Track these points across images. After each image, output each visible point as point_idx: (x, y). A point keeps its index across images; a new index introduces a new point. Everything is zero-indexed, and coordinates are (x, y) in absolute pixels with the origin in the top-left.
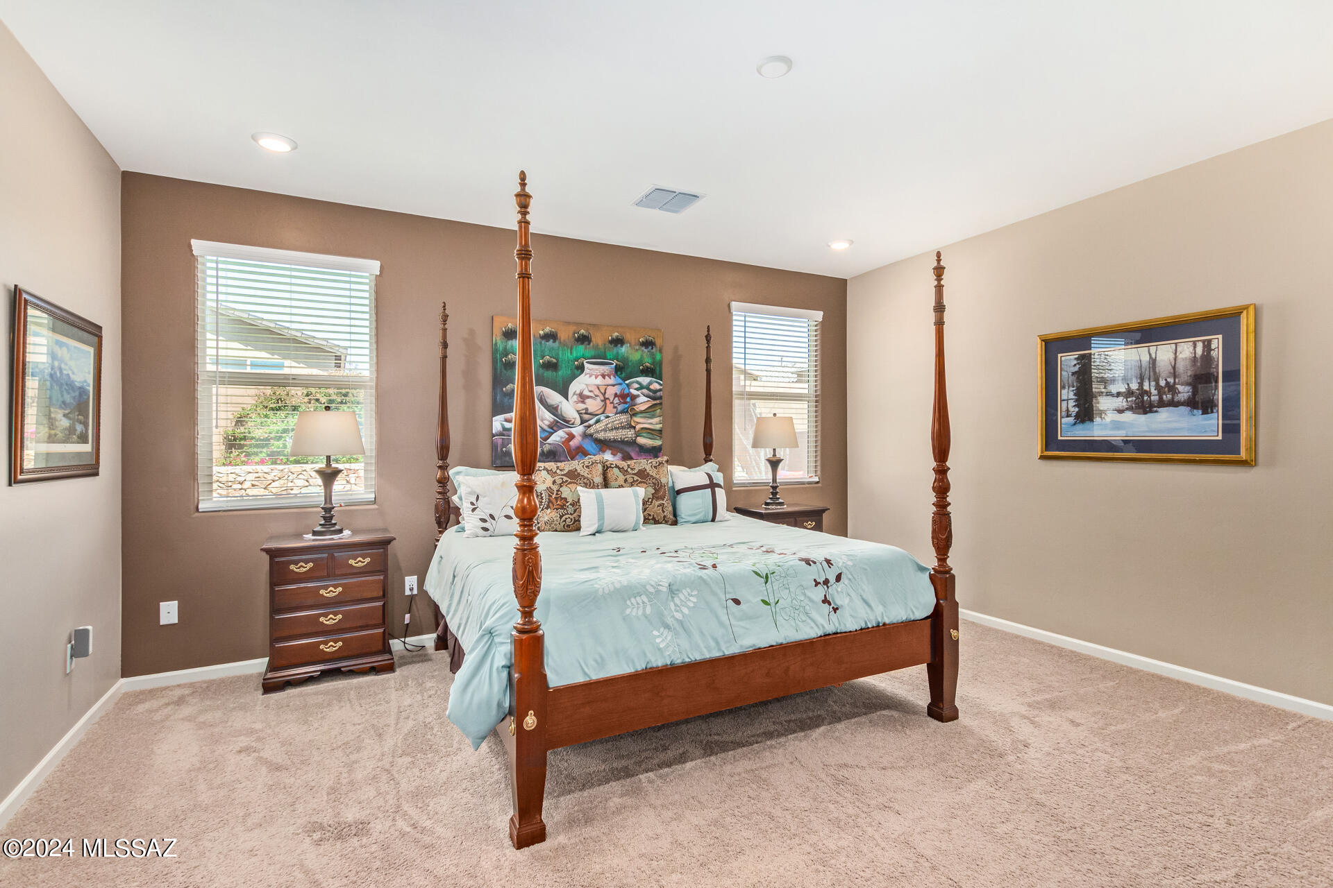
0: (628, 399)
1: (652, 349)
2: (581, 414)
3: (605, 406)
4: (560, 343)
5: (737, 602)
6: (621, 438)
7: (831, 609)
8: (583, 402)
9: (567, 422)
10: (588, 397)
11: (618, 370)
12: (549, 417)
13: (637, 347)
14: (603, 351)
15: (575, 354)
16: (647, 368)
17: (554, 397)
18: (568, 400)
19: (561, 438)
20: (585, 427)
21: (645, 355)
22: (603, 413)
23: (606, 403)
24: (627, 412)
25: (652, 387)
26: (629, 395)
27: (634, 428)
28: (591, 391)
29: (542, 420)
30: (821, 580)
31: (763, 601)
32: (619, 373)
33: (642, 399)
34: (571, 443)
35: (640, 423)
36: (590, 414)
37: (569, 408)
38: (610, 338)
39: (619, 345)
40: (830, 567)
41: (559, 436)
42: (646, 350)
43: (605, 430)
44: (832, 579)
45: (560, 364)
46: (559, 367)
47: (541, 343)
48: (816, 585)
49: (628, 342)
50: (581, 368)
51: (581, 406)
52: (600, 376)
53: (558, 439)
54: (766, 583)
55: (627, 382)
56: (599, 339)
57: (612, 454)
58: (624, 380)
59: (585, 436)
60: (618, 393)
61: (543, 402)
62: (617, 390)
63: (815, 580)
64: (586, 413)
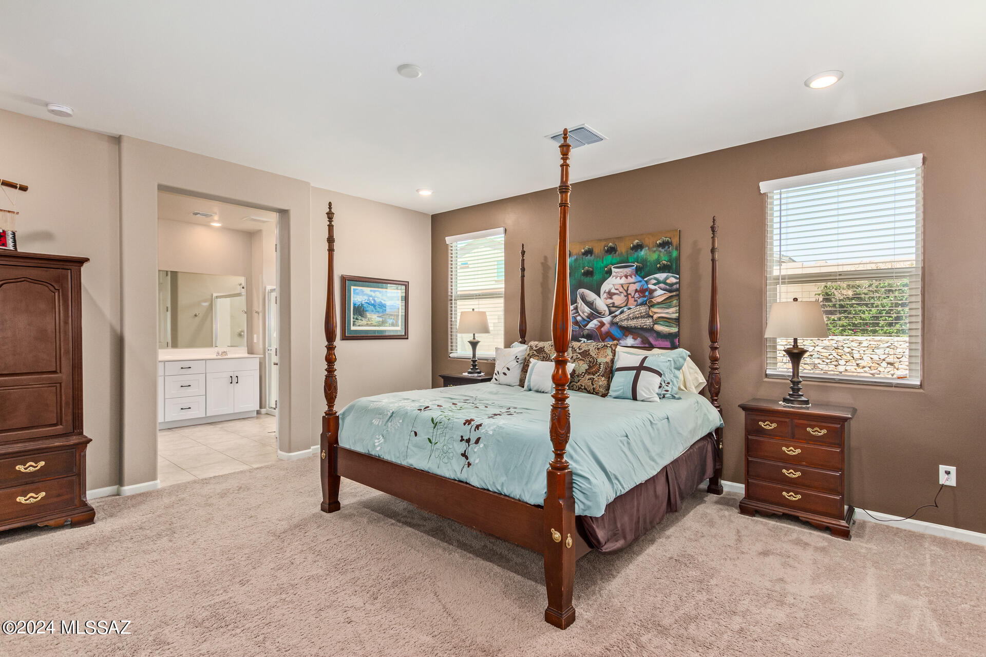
0: (647, 294)
1: (669, 248)
2: (610, 307)
3: (628, 300)
4: (595, 256)
5: (416, 434)
6: (640, 326)
7: (467, 463)
8: (611, 298)
9: (600, 313)
10: (615, 294)
11: (638, 270)
12: (587, 310)
13: (655, 249)
14: (626, 256)
15: (605, 262)
16: (664, 265)
17: (591, 296)
18: (600, 297)
19: (596, 325)
20: (612, 317)
21: (662, 255)
22: (626, 306)
23: (628, 298)
24: (646, 304)
25: (668, 281)
26: (646, 290)
27: (652, 317)
28: (616, 289)
29: (583, 313)
30: (465, 438)
31: (429, 439)
32: (639, 272)
33: (660, 292)
34: (602, 329)
35: (657, 313)
36: (616, 307)
37: (601, 303)
38: (632, 245)
39: (639, 250)
40: (475, 430)
41: (594, 324)
42: (663, 250)
43: (627, 319)
44: (473, 441)
45: (595, 272)
46: (594, 274)
47: (582, 258)
48: (461, 441)
49: (647, 246)
50: (609, 273)
51: (610, 301)
52: (624, 277)
53: (593, 326)
54: (434, 428)
55: (645, 279)
56: (622, 248)
57: (633, 338)
58: (643, 278)
59: (612, 324)
60: (638, 289)
61: (583, 299)
62: (638, 286)
63: (462, 437)
64: (613, 307)
